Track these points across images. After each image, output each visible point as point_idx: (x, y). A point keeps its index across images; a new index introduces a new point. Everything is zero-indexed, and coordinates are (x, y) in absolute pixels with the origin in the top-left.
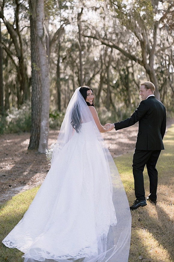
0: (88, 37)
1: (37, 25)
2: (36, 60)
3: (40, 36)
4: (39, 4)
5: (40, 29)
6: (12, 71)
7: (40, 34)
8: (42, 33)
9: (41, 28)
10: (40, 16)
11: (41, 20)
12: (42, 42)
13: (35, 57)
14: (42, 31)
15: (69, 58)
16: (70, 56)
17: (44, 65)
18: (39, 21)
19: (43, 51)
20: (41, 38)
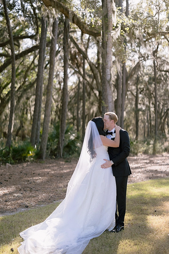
0: (165, 71)
1: (106, 72)
2: (106, 98)
3: (108, 80)
4: (108, 56)
5: (108, 75)
6: (94, 103)
7: (108, 78)
8: (110, 77)
9: (109, 73)
10: (108, 65)
11: (109, 68)
12: (109, 85)
13: (105, 95)
14: (109, 76)
15: (146, 91)
16: (148, 89)
17: (110, 102)
18: (108, 69)
19: (110, 92)
20: (109, 82)
